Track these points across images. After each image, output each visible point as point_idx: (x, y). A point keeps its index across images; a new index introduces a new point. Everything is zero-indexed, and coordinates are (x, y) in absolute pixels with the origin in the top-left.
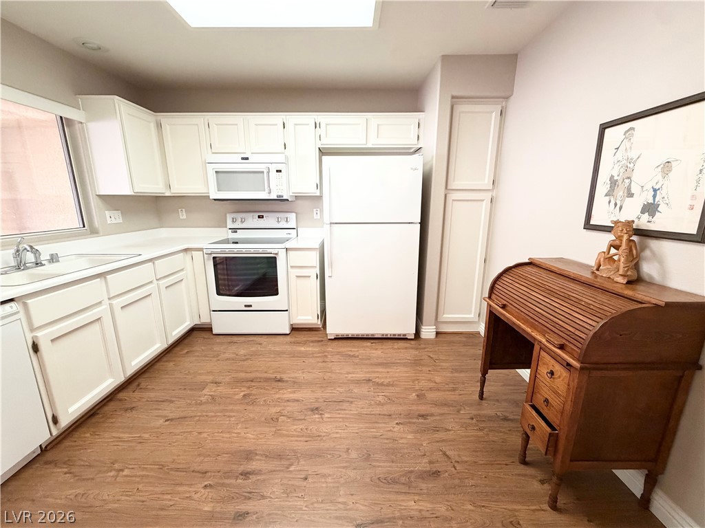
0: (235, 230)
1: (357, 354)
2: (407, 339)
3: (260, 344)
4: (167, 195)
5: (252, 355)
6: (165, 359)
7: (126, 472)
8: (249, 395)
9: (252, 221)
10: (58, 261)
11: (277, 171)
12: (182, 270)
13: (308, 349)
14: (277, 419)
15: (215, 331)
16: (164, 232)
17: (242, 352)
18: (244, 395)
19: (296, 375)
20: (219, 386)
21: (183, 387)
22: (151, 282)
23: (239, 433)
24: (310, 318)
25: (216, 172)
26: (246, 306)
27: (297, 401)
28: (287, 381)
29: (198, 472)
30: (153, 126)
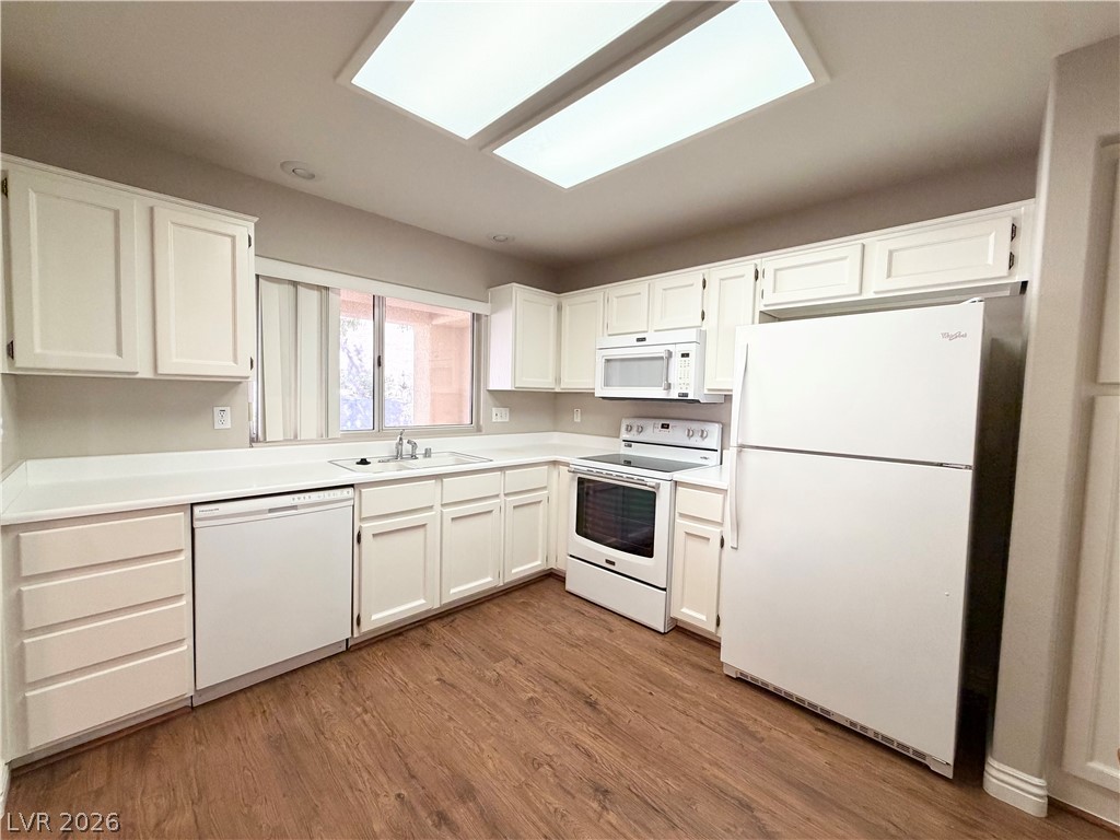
0: (629, 443)
1: (763, 733)
2: (927, 768)
3: (611, 631)
4: (557, 390)
5: (586, 643)
6: (496, 601)
7: (367, 717)
8: (538, 701)
9: (653, 432)
10: (430, 456)
11: (683, 355)
12: (545, 488)
13: (676, 675)
14: (540, 765)
15: (569, 587)
16: (556, 438)
17: (580, 632)
18: (531, 698)
19: (620, 709)
20: (515, 666)
21: (483, 647)
22: (497, 496)
23: (482, 750)
24: (704, 618)
25: (608, 361)
26: (607, 561)
27: (589, 756)
28: (600, 712)
29: (408, 769)
30: (553, 310)
